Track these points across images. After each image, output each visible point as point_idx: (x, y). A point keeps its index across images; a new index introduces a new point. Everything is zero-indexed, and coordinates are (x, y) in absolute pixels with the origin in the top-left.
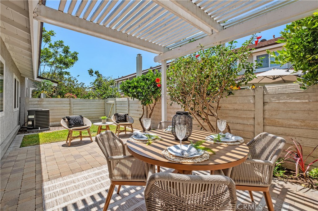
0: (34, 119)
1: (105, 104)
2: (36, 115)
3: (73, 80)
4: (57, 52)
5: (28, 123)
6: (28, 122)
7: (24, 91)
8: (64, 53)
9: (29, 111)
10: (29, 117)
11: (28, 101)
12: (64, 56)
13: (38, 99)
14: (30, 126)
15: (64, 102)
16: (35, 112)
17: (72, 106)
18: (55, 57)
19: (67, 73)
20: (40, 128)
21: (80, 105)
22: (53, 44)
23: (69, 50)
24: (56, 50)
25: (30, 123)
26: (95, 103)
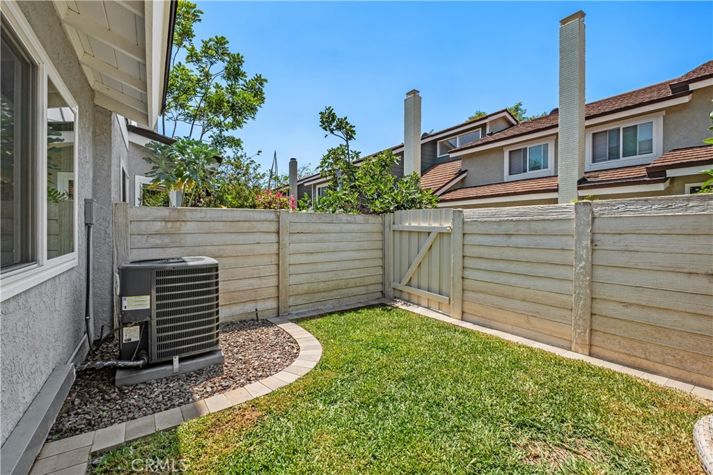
0: (148, 312)
1: (383, 233)
2: (158, 290)
3: (246, 163)
4: (207, 75)
5: (121, 336)
6: (120, 330)
7: (109, 176)
8: (229, 78)
9: (124, 272)
10: (125, 303)
11: (126, 217)
12: (227, 89)
13: (164, 212)
14: (128, 351)
15: (260, 226)
16: (155, 278)
17: (285, 238)
18: (203, 91)
19: (236, 143)
20: (181, 360)
21: (310, 237)
22: (199, 48)
23: (243, 69)
24: (207, 69)
25: (132, 334)
26: (355, 227)
